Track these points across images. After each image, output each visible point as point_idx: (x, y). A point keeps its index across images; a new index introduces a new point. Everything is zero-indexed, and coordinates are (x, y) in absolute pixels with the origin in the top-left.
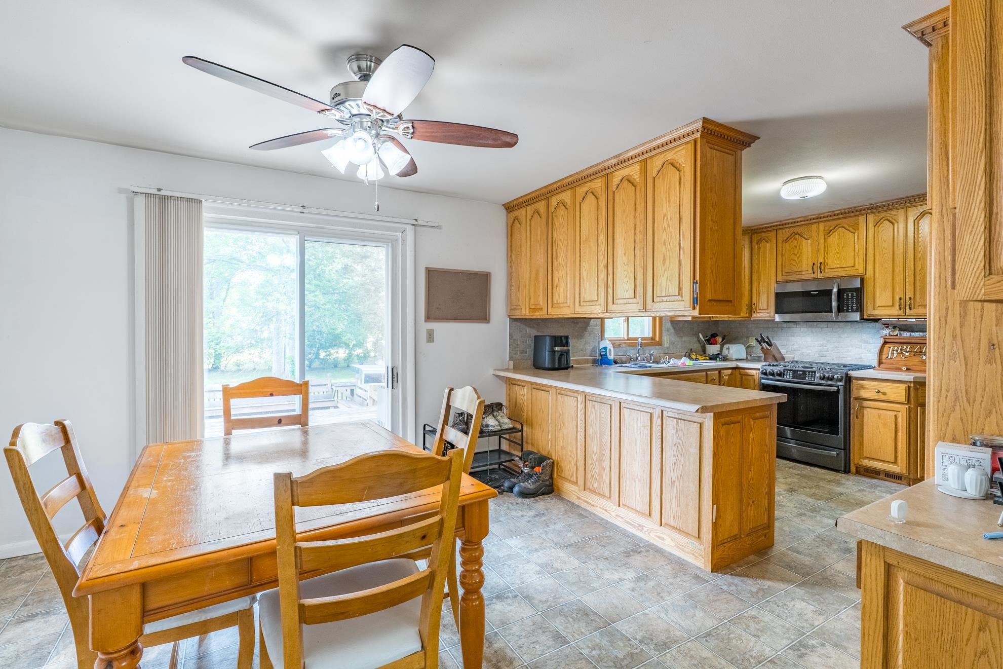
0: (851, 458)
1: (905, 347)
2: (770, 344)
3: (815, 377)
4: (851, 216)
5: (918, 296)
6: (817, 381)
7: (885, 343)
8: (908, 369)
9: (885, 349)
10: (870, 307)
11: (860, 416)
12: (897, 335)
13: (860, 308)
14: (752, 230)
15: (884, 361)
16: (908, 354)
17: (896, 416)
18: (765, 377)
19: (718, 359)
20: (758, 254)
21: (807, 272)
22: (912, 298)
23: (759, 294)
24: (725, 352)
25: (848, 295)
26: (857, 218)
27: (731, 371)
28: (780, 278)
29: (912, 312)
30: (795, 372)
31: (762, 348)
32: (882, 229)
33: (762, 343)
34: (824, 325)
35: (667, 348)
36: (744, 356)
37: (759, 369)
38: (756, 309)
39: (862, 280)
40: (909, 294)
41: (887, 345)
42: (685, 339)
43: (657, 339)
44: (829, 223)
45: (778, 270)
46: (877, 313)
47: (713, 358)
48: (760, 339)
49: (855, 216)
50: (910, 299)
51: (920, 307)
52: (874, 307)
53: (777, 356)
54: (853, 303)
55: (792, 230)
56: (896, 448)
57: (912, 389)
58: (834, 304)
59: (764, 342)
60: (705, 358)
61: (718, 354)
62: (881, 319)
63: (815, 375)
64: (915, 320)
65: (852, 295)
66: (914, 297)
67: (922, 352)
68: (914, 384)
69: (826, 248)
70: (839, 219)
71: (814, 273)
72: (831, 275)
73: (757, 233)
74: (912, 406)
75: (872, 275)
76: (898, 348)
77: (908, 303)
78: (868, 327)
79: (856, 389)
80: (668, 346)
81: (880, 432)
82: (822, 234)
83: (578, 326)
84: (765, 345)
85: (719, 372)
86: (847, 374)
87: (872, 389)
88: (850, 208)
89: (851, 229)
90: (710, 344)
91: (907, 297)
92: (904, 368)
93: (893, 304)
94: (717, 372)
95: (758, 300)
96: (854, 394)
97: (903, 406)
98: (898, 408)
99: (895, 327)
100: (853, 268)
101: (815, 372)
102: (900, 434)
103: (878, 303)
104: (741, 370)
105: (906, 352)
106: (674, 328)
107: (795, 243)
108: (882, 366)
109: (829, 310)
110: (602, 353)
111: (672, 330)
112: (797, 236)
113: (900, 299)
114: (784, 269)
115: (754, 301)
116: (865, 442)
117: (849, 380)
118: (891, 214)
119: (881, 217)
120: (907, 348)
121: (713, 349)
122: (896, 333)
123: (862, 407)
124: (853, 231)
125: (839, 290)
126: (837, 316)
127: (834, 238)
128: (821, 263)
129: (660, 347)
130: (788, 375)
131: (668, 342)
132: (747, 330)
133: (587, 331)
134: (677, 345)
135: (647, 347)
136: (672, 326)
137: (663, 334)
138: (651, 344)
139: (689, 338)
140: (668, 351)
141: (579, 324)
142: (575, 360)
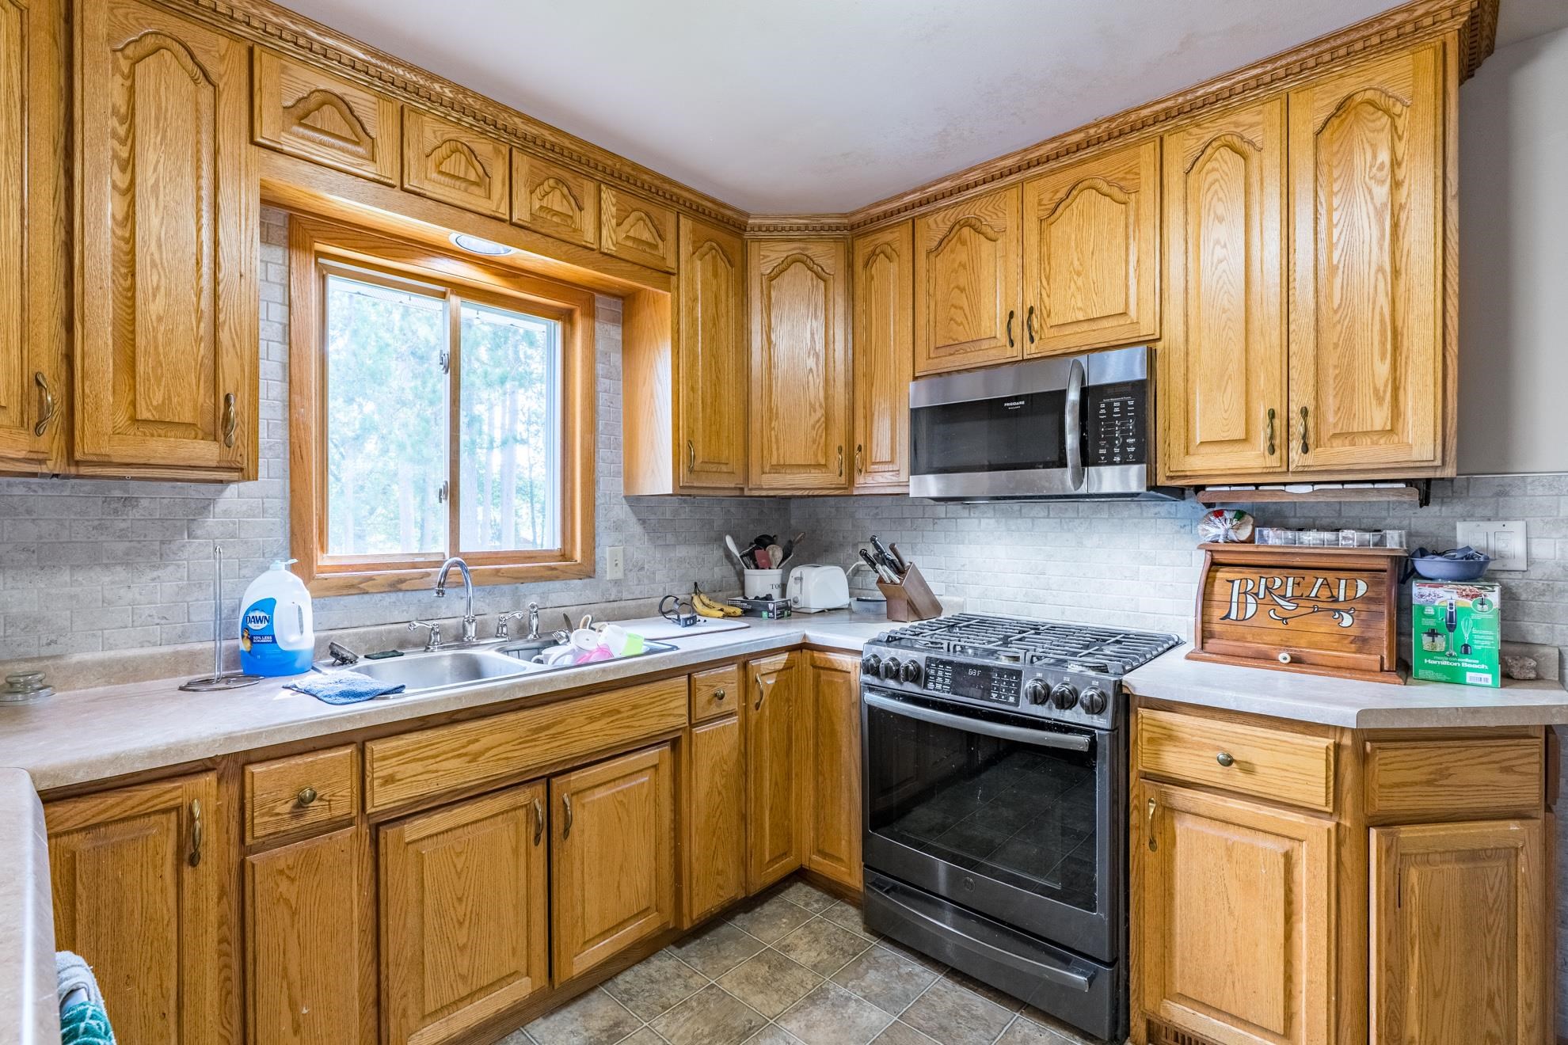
0: (1132, 987)
1: (1278, 582)
2: (900, 569)
3: (1017, 692)
4: (1118, 151)
5: (1330, 402)
6: (1026, 708)
7: (1215, 565)
8: (1296, 661)
9: (1219, 588)
10: (1177, 448)
11: (1163, 841)
12: (1251, 540)
13: (1143, 453)
14: (852, 227)
15: (1216, 627)
16: (1290, 606)
17: (1288, 857)
18: (875, 681)
19: (765, 614)
20: (867, 300)
21: (993, 343)
22: (1311, 409)
23: (872, 415)
24: (793, 590)
25: (1109, 407)
26: (1131, 152)
27: (785, 656)
28: (923, 367)
29: (1310, 459)
30: (960, 668)
31: (881, 581)
32: (1210, 178)
33: (879, 567)
34: (1038, 509)
35: (616, 582)
36: (842, 598)
37: (860, 653)
38: (864, 461)
39: (1151, 356)
40: (1301, 397)
41: (1222, 575)
42: (682, 552)
43: (578, 556)
44: (1052, 180)
45: (918, 342)
46: (1202, 464)
47: (752, 610)
48: (872, 552)
49: (1126, 147)
50: (1305, 412)
51: (1336, 442)
52: (1187, 448)
53: (920, 601)
54: (1125, 433)
55: (952, 215)
56: (1288, 979)
57: (1347, 757)
58: (1072, 441)
59: (883, 563)
60: (731, 610)
61: (768, 598)
62: (1202, 488)
63: (1018, 685)
64: (1308, 489)
65: (1124, 405)
66: (1317, 408)
67: (1336, 600)
68: (1354, 739)
69: (1045, 259)
70: (1083, 162)
71: (1012, 343)
72: (1060, 346)
73: (866, 234)
74: (1347, 823)
75: (1181, 339)
76: (1257, 585)
77: (1297, 428)
78: (1157, 516)
79: (1151, 740)
80: (619, 575)
81: (1231, 913)
82: (1035, 219)
83: (134, 514)
84: (886, 572)
85: (745, 666)
86: (1119, 686)
87: (1201, 746)
88: (1111, 119)
89: (1115, 192)
90: (757, 567)
91: (1295, 408)
92: (1283, 657)
93: (1247, 431)
94: (734, 667)
95: (869, 435)
96: (1142, 761)
97: (1314, 822)
98: (1298, 826)
99: (1240, 515)
100: (1122, 320)
101: (1018, 673)
102: (1302, 927)
103: (1199, 436)
104: (816, 654)
105: (1284, 597)
106: (643, 522)
107: (963, 257)
108: (1211, 644)
109: (1055, 458)
110: (252, 626)
111: (636, 528)
112: (966, 231)
113: (1272, 415)
114: (932, 338)
115: (860, 440)
116: (1178, 939)
117: (1125, 703)
118: (1237, 124)
119: (1207, 137)
120: (1284, 584)
121: (761, 582)
122: (1245, 533)
123: (1168, 811)
124: (1121, 196)
125: (1085, 392)
126: (1079, 478)
127: (1064, 229)
128: (1031, 311)
129: (587, 581)
130: (939, 679)
131: (621, 565)
132: (853, 526)
133: (199, 532)
134: (654, 573)
135: (532, 585)
136: (635, 512)
137: (597, 539)
138: (550, 573)
139: (698, 548)
140: (619, 592)
141: (144, 503)
142: (102, 664)
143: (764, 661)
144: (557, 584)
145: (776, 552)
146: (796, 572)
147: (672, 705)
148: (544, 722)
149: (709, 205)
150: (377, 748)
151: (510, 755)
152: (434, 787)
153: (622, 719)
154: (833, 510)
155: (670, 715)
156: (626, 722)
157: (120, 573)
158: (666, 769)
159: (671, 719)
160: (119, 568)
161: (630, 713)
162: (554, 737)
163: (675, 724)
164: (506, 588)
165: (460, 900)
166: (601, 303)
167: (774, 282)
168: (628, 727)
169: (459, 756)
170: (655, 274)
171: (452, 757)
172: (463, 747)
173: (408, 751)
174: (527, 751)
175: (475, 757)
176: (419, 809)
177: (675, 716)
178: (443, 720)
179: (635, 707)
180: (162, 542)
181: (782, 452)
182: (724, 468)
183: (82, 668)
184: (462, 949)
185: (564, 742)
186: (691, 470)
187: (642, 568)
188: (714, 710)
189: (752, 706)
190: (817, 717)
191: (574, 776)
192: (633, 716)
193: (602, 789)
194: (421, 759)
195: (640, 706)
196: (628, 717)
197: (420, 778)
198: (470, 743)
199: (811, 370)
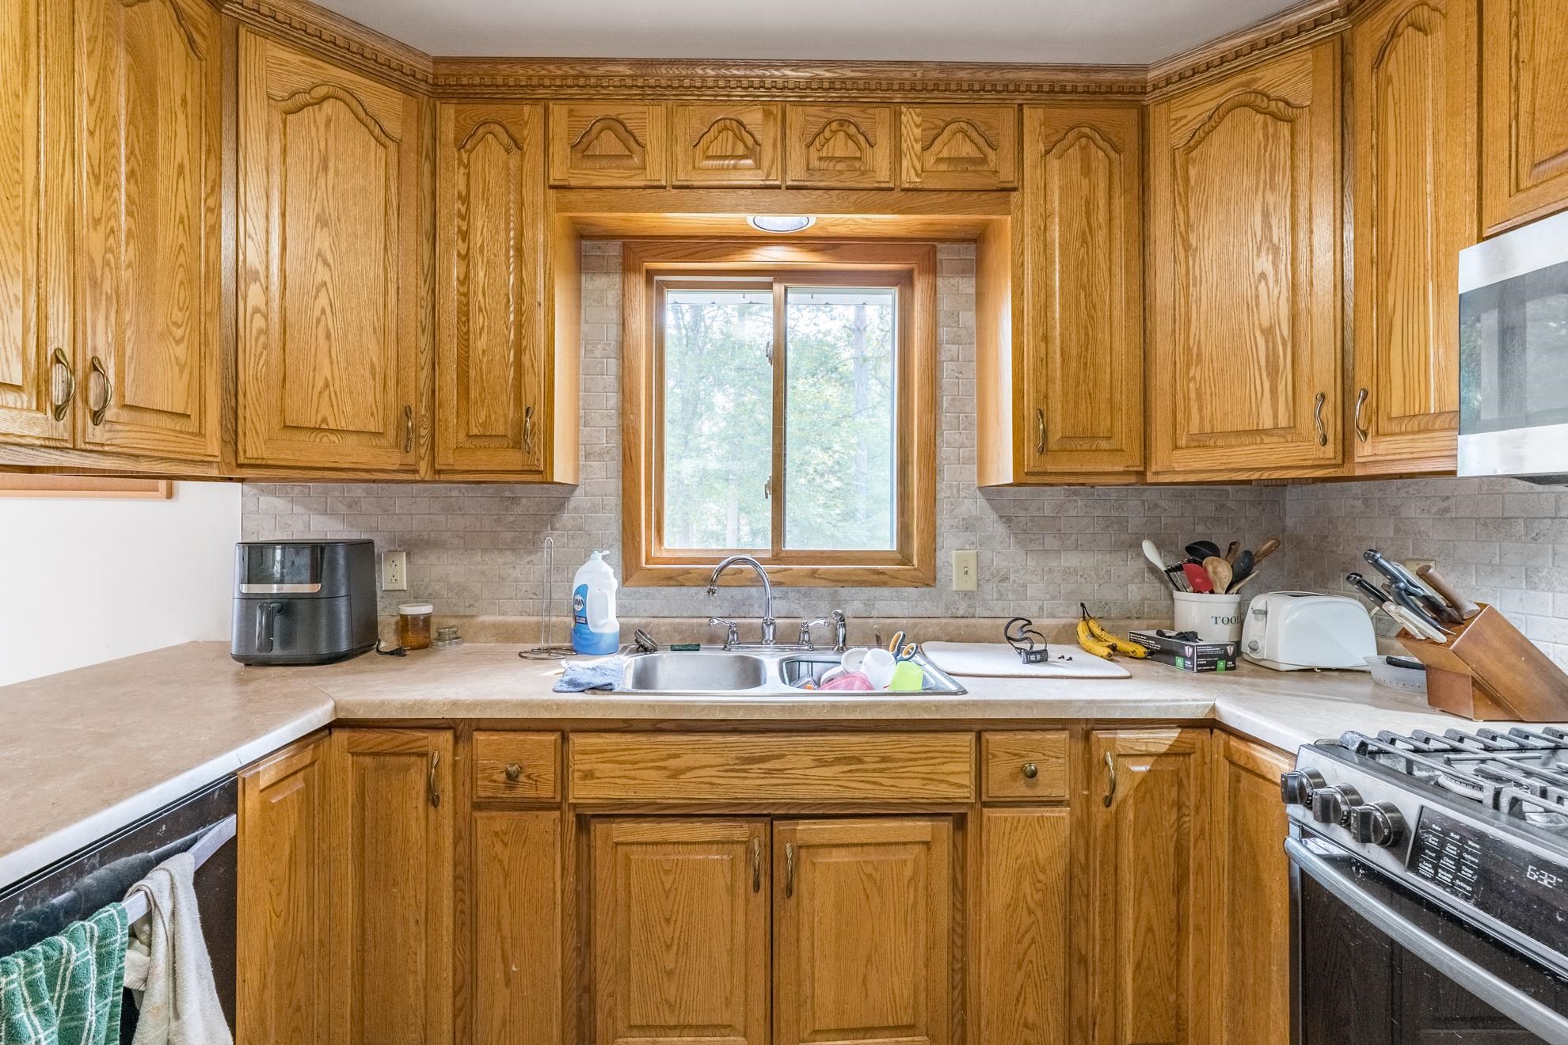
2: (1449, 616)
14: (1349, 8)
19: (1180, 660)
24: (1250, 630)
28: (1501, 213)
35: (966, 594)
37: (1294, 757)
38: (1373, 415)
43: (913, 558)
45: (1491, 167)
47: (1160, 652)
60: (1129, 647)
61: (1201, 635)
85: (1081, 737)
94: (1062, 736)
104: (1232, 743)
111: (996, 527)
114: (1524, 148)
121: (1199, 612)
129: (927, 589)
130: (1447, 862)
131: (972, 572)
132: (1397, 530)
133: (557, 525)
134: (1024, 586)
135: (853, 590)
136: (994, 508)
137: (939, 540)
138: (876, 577)
139: (1100, 557)
140: (970, 606)
141: (524, 501)
142: (494, 625)
143: (1122, 735)
144: (885, 591)
145: (1222, 571)
146: (1258, 602)
147: (946, 768)
148: (758, 752)
149: (1071, 76)
150: (578, 741)
151: (714, 780)
152: (631, 794)
153: (866, 771)
154: (1358, 503)
155: (942, 781)
156: (868, 776)
157: (509, 557)
158: (943, 851)
159: (943, 787)
160: (508, 553)
161: (877, 766)
162: (769, 772)
163: (951, 795)
164: (824, 591)
165: (668, 920)
166: (944, 253)
167: (1194, 154)
168: (874, 783)
169: (660, 768)
170: (984, 197)
171: (651, 768)
172: (663, 760)
173: (606, 751)
174: (736, 781)
175: (676, 774)
176: (621, 812)
177: (952, 784)
178: (647, 726)
179: (884, 760)
180: (534, 533)
181: (1207, 412)
182: (1104, 445)
183: (484, 627)
184: (670, 974)
185: (780, 781)
186: (1043, 450)
187: (1005, 579)
188: (1021, 790)
189: (1098, 799)
190: (1235, 848)
191: (802, 826)
192: (882, 771)
193: (843, 851)
194: (619, 762)
195: (893, 760)
196: (875, 771)
197: (618, 781)
198: (670, 757)
199: (1263, 276)
